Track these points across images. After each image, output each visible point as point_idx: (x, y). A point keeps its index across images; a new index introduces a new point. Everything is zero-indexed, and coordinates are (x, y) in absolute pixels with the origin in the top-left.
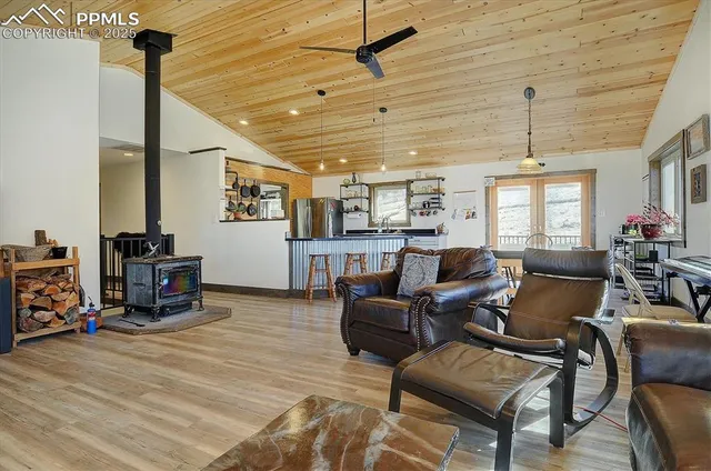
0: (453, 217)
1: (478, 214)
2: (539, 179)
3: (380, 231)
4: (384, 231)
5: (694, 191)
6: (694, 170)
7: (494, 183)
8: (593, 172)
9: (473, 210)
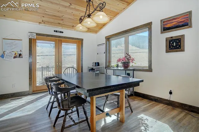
0: (2, 56)
2: (59, 39)
5: (170, 47)
6: (172, 37)
7: (35, 37)
8: (82, 40)
9: (19, 53)
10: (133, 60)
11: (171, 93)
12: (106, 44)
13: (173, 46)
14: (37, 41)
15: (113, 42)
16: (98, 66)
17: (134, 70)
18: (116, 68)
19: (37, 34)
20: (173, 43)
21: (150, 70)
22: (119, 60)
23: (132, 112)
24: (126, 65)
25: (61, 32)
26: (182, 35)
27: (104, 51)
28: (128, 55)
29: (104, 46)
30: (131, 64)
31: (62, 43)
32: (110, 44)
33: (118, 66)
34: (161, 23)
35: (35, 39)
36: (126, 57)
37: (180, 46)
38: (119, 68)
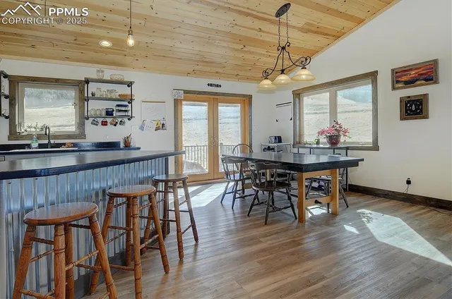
0: (142, 128)
1: (167, 126)
2: (213, 98)
3: (35, 145)
4: (41, 146)
5: (406, 112)
6: (409, 97)
7: (183, 96)
8: (250, 97)
9: (162, 122)
10: (346, 131)
11: (409, 182)
12: (294, 104)
13: (411, 110)
14: (184, 102)
15: (307, 100)
16: (279, 142)
17: (347, 149)
18: (315, 146)
19: (186, 92)
20: (411, 106)
21: (375, 147)
22: (322, 133)
23: (348, 207)
24: (333, 140)
25: (218, 86)
26: (425, 95)
27: (291, 115)
28: (337, 123)
29: (291, 106)
30: (342, 139)
31: (219, 104)
32: (301, 103)
33: (318, 143)
34: (392, 75)
35: (181, 100)
36: (333, 127)
37: (421, 111)
38: (321, 146)
